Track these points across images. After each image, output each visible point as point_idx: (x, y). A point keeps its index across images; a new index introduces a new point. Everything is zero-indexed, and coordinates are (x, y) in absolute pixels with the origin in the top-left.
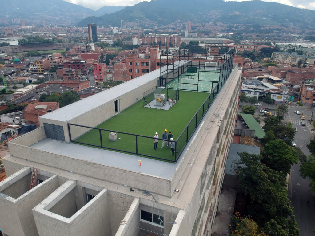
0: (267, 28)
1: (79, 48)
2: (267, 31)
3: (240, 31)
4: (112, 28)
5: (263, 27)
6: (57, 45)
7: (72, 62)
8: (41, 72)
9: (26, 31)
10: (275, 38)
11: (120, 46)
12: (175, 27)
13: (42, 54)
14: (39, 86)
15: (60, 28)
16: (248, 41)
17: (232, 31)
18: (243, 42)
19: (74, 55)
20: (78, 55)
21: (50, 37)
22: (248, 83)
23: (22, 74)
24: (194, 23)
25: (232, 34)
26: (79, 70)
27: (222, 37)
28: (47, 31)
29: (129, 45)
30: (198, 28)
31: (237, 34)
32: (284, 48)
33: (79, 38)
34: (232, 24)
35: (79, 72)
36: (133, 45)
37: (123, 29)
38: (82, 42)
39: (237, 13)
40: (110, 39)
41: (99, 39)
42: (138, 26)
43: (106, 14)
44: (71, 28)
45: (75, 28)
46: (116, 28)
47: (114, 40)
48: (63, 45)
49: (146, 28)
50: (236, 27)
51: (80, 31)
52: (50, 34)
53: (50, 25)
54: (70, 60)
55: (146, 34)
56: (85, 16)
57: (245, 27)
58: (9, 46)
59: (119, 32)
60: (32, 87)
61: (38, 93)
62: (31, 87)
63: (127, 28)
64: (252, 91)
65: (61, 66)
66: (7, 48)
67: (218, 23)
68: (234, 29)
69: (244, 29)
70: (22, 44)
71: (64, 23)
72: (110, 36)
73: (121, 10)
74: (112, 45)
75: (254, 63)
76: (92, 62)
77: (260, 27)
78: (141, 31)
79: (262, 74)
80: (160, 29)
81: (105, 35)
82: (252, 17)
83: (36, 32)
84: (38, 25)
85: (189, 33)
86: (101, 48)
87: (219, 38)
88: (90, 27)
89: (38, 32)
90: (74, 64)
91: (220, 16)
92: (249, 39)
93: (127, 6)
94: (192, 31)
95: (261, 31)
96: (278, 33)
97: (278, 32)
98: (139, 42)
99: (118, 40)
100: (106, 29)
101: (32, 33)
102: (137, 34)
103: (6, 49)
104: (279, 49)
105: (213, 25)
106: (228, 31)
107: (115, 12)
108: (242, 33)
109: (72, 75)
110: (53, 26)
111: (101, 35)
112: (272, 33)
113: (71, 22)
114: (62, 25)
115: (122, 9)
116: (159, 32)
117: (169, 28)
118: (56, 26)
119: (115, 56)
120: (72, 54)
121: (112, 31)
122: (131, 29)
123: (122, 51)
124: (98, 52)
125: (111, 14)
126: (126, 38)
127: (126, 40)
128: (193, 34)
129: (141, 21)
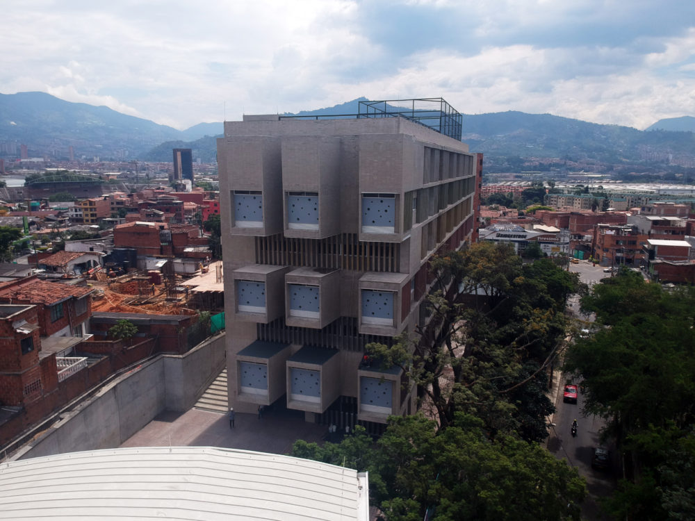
0: (536, 162)
2: (535, 168)
5: (527, 161)
6: (108, 188)
7: (155, 202)
8: (90, 223)
9: (30, 166)
15: (105, 162)
26: (172, 216)
28: (78, 167)
52: (86, 173)
53: (84, 157)
58: (5, 189)
64: (506, 241)
65: (131, 210)
66: (1, 191)
70: (34, 184)
71: (113, 154)
82: (505, 144)
83: (56, 169)
84: (56, 158)
86: (205, 190)
88: (179, 154)
89: (59, 169)
90: (160, 205)
101: (44, 170)
104: (559, 192)
110: (91, 160)
113: (130, 152)
114: (110, 157)
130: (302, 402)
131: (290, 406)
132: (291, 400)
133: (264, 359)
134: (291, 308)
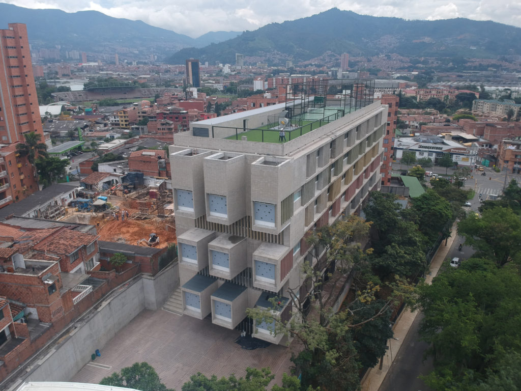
0: (477, 64)
1: (174, 95)
2: (475, 68)
3: (430, 68)
4: (221, 65)
5: (469, 62)
6: (140, 91)
7: (168, 112)
8: (124, 126)
9: (89, 69)
10: (488, 79)
11: (235, 94)
12: (322, 63)
13: (121, 104)
14: (128, 142)
15: (141, 66)
16: (441, 85)
17: (416, 68)
18: (432, 86)
19: (168, 104)
20: (175, 104)
21: (127, 79)
22: (421, 141)
23: (98, 128)
24: (354, 56)
25: (417, 73)
26: (179, 124)
27: (398, 78)
28: (121, 70)
29: (248, 90)
30: (360, 64)
31: (424, 73)
32: (496, 95)
33: (172, 81)
34: (417, 58)
35: (178, 126)
36: (255, 90)
37: (239, 68)
38: (176, 87)
39: (427, 40)
40: (219, 83)
41: (202, 82)
42: (262, 62)
43: (212, 44)
44: (157, 66)
45: (164, 67)
46: (227, 66)
47: (225, 84)
48: (149, 91)
49: (274, 65)
50: (423, 63)
51: (171, 71)
52: (126, 75)
53: (126, 61)
54: (165, 110)
55: (274, 75)
56: (180, 47)
57: (439, 62)
58: (70, 92)
59: (232, 71)
60: (119, 143)
61: (128, 148)
62: (117, 142)
63: (244, 65)
64: (426, 151)
65: (152, 118)
66: (67, 94)
67: (394, 56)
68: (421, 65)
69: (437, 65)
70: (90, 89)
71: (146, 59)
72: (219, 78)
73: (236, 37)
74: (222, 91)
75: (441, 115)
76: (195, 114)
77: (466, 62)
78: (267, 69)
79: (449, 131)
80: (298, 66)
81: (211, 76)
82: (452, 46)
83: (106, 72)
84: (106, 62)
85: (344, 72)
86: (207, 95)
87: (394, 79)
88: (190, 64)
89: (108, 72)
90: (171, 115)
91: (398, 45)
92: (443, 81)
93: (245, 31)
94: (350, 69)
95: (465, 68)
96: (495, 72)
97: (495, 70)
98: (264, 86)
99: (232, 84)
100: (212, 68)
101: (98, 73)
102: (261, 74)
103: (66, 96)
104: (489, 95)
105: (384, 60)
106: (410, 69)
107: (227, 40)
108: (433, 72)
109: (169, 129)
110: (131, 64)
111: (205, 76)
112: (484, 73)
113: (158, 57)
114: (144, 61)
115: (238, 36)
116: (296, 71)
117: (312, 65)
118: (134, 64)
119: (228, 106)
120: (165, 102)
121: (221, 71)
122: (251, 67)
123: (238, 99)
124: (203, 100)
125: (221, 44)
126: (243, 81)
127: (243, 84)
128: (351, 73)
129: (268, 54)
130: (221, 320)
131: (214, 322)
132: (215, 318)
133: (198, 292)
134: (213, 263)
